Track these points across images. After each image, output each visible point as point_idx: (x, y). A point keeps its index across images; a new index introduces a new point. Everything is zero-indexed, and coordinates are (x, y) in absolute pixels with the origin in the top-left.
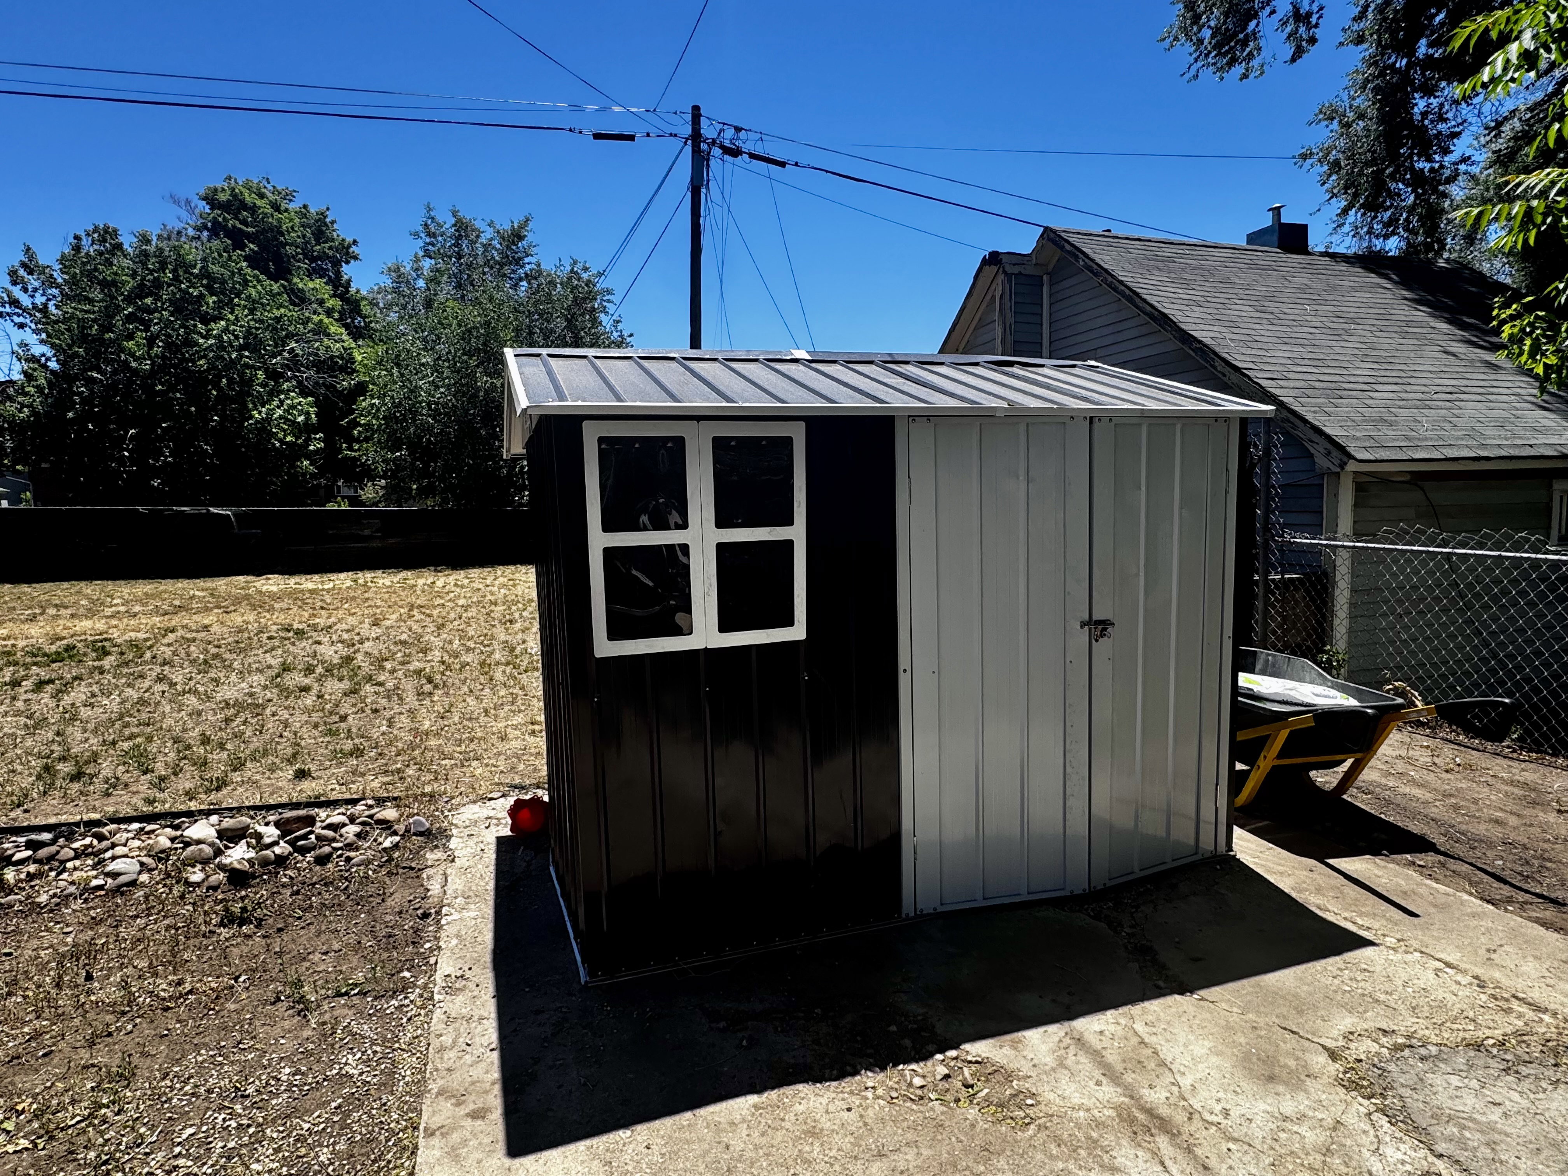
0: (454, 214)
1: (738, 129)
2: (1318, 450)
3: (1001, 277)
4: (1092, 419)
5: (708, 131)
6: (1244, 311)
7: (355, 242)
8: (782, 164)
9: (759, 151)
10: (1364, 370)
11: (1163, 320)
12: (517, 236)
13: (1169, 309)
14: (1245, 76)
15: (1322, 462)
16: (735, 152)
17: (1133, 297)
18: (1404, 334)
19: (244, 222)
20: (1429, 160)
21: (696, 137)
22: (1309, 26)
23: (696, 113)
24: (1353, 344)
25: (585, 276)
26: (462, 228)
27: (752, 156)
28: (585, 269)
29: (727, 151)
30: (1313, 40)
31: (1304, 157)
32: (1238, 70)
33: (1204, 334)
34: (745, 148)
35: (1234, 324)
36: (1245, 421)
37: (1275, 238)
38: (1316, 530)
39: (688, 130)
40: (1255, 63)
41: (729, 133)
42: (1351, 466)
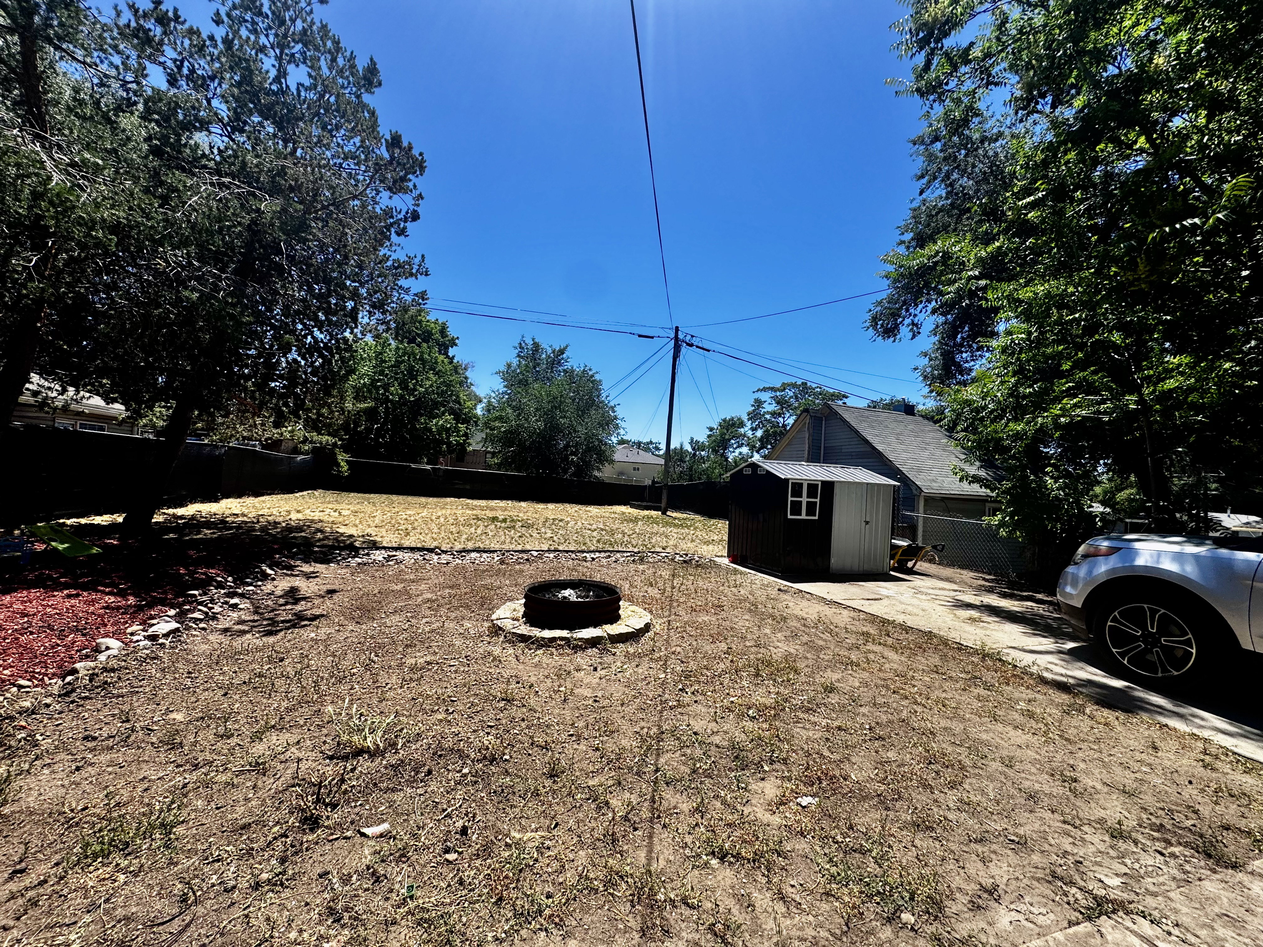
0: (533, 340)
1: (692, 336)
2: (913, 488)
3: (808, 417)
4: (867, 484)
5: (681, 336)
6: (893, 439)
8: (708, 351)
9: (700, 345)
10: (930, 463)
11: (867, 442)
12: (562, 352)
13: (869, 438)
14: (894, 341)
15: (915, 492)
16: (691, 345)
17: (857, 432)
18: (944, 450)
19: (417, 328)
20: (962, 376)
21: (676, 338)
22: (918, 328)
23: (677, 329)
24: (927, 453)
25: (590, 373)
26: (536, 346)
27: (697, 347)
28: (590, 370)
29: (688, 344)
30: (919, 333)
31: (916, 369)
32: (892, 339)
33: (880, 447)
34: (695, 344)
35: (889, 444)
36: (895, 486)
37: (903, 409)
38: (913, 511)
39: (672, 335)
40: (898, 337)
41: (688, 337)
42: (923, 494)
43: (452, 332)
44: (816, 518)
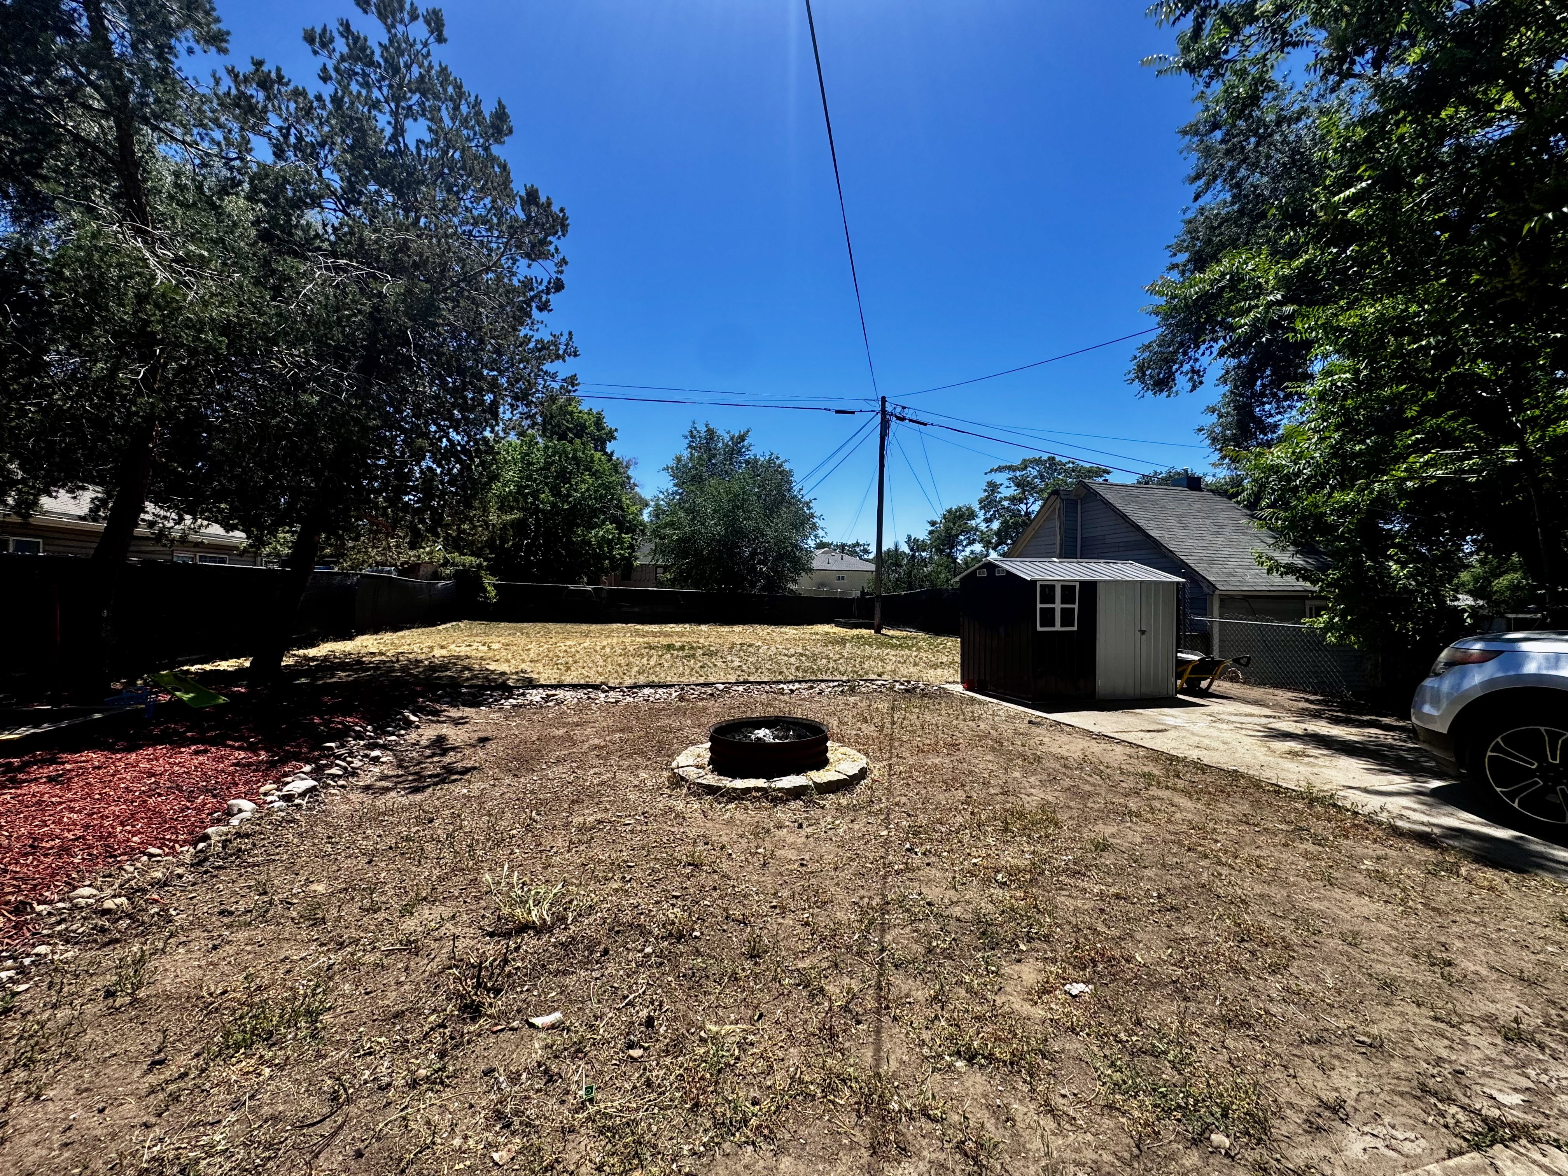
1: (904, 408)
2: (1204, 585)
3: (1059, 500)
4: (1141, 582)
5: (889, 408)
6: (1172, 522)
7: (616, 430)
8: (925, 424)
9: (914, 418)
10: (1226, 551)
11: (1138, 528)
12: (742, 438)
13: (1141, 523)
14: (1169, 396)
15: (1206, 590)
16: (902, 419)
17: (1124, 517)
18: (1245, 534)
19: (567, 421)
20: (1266, 435)
21: (883, 411)
22: (1199, 376)
23: (884, 400)
24: (1220, 539)
26: (711, 434)
27: (910, 420)
28: (777, 458)
29: (898, 418)
30: (1201, 383)
31: (1200, 430)
32: (1165, 394)
33: (1155, 534)
34: (907, 417)
35: (1168, 529)
36: (1178, 583)
37: (1185, 482)
38: (1205, 615)
39: (878, 408)
40: (1174, 389)
41: (899, 409)
42: (1217, 592)
43: (609, 423)
44: (1075, 629)
